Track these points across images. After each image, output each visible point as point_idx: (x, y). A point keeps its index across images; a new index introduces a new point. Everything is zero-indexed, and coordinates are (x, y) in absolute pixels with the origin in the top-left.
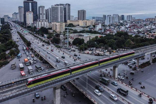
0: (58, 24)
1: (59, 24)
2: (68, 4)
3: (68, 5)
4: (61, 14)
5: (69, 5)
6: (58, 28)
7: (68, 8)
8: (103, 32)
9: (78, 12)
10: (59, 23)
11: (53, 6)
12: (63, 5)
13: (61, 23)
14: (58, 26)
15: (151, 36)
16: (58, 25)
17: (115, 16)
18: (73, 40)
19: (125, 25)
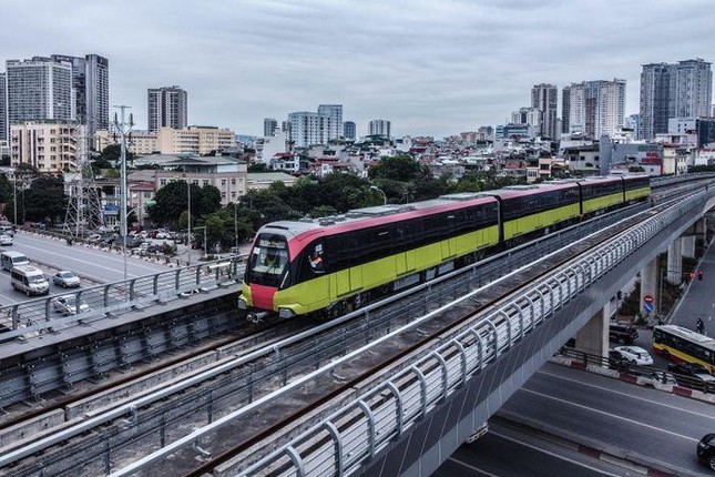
0: (45, 130)
1: (53, 131)
2: (99, 59)
3: (94, 61)
4: (60, 105)
5: (102, 63)
6: (47, 153)
7: (95, 78)
8: (296, 169)
9: (151, 96)
10: (56, 127)
11: (16, 65)
12: (71, 60)
13: (65, 127)
14: (47, 145)
15: (549, 172)
16: (47, 136)
17: (327, 112)
18: (152, 195)
19: (391, 144)
